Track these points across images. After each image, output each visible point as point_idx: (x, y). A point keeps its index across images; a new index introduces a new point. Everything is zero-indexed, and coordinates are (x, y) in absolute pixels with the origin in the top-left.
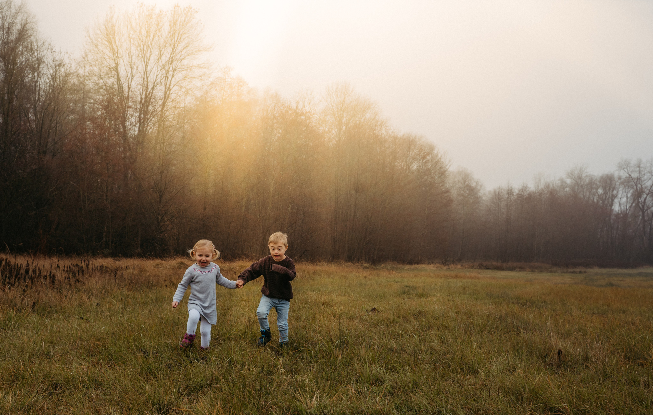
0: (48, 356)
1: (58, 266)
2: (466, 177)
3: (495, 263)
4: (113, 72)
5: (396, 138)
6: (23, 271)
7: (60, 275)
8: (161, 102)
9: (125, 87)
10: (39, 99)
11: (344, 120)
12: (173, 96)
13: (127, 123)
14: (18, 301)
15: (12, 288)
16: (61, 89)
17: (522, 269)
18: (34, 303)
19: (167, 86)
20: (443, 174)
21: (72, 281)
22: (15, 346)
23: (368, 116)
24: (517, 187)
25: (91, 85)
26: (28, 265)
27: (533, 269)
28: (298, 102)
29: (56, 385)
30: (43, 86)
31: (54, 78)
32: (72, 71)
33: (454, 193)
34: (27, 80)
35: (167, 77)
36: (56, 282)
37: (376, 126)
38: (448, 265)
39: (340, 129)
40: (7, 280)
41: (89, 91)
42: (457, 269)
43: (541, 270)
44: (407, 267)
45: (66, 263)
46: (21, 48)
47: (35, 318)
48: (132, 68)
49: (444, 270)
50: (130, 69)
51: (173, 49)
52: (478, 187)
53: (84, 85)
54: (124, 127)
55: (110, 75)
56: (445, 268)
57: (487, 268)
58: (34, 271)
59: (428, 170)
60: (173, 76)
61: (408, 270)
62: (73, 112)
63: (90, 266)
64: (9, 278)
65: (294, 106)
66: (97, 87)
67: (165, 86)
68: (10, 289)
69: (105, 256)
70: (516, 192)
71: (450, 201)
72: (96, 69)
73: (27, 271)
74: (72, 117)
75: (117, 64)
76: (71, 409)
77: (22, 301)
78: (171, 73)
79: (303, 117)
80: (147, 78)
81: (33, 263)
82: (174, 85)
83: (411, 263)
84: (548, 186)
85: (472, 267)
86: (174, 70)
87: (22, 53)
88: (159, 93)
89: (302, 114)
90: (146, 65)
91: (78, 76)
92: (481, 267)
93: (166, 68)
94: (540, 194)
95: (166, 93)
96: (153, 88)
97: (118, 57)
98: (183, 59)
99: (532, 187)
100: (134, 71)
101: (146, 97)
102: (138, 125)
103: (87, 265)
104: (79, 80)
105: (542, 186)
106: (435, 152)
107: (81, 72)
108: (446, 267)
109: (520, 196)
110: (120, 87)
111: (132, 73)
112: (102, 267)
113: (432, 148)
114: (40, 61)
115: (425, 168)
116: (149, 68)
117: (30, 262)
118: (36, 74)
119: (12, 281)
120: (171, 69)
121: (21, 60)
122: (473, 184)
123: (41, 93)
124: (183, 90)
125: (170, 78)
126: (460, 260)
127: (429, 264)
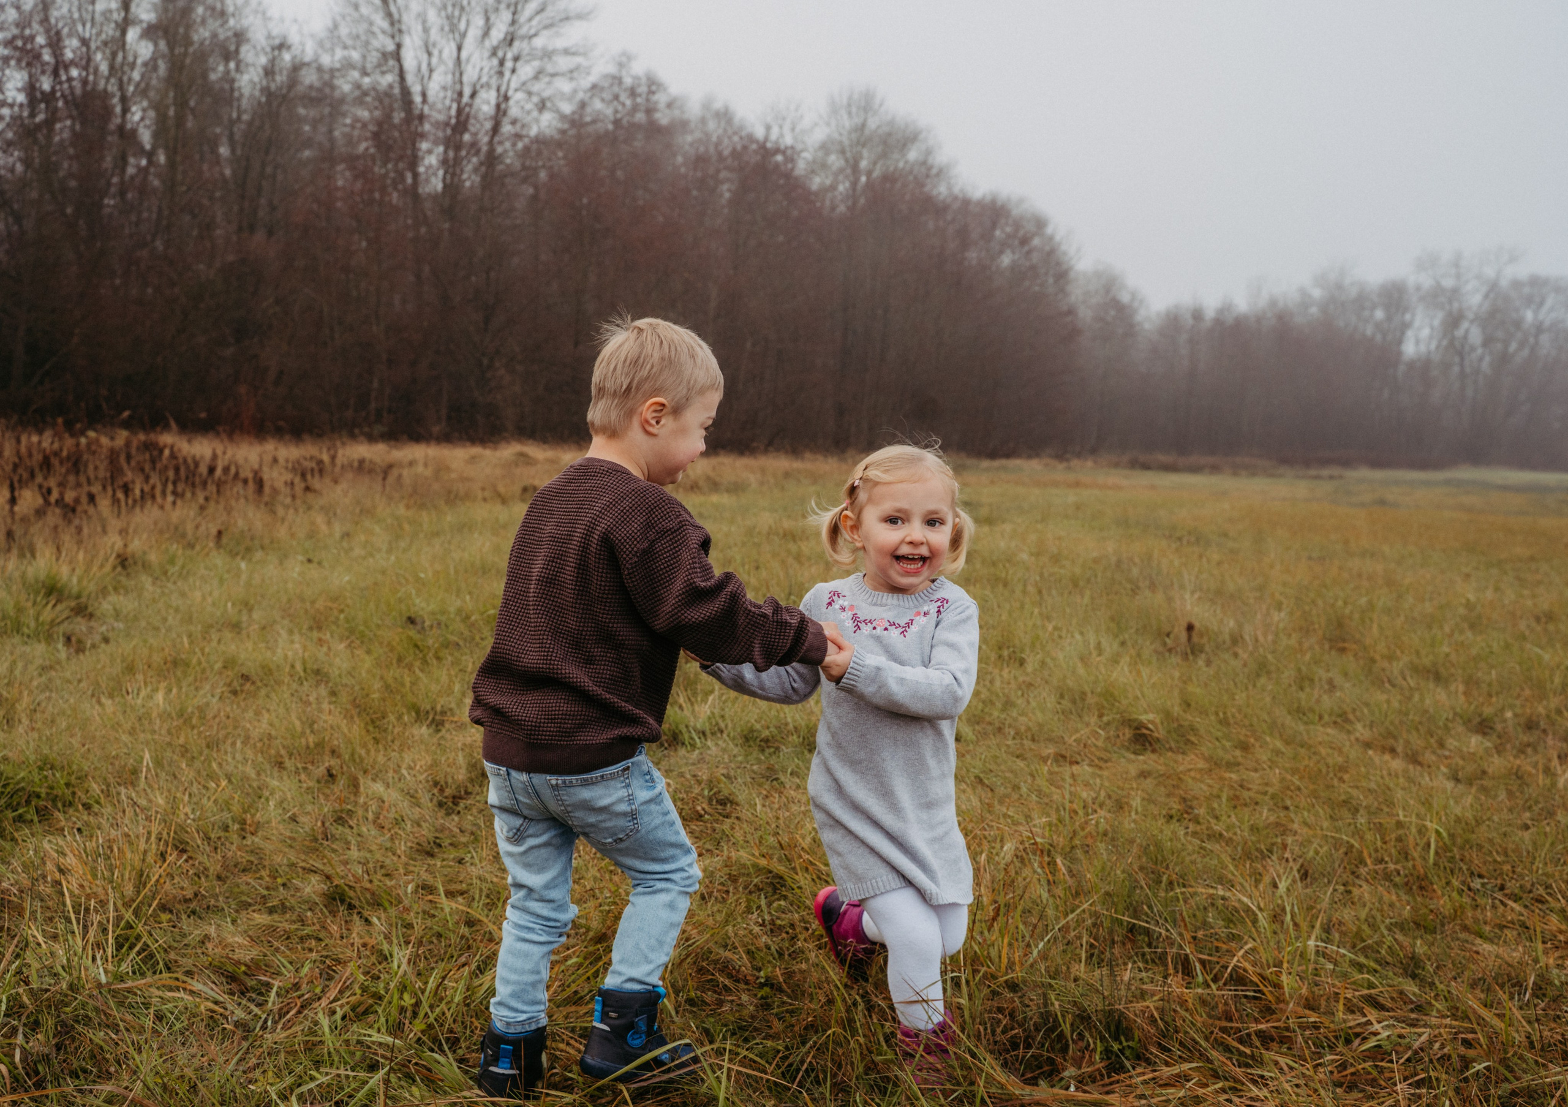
0: (236, 627)
1: (275, 460)
2: (1109, 284)
3: (1162, 458)
4: (391, 62)
5: (966, 202)
6: (203, 469)
7: (276, 477)
8: (488, 125)
9: (416, 89)
10: (239, 118)
11: (864, 164)
12: (514, 111)
13: (421, 169)
14: (189, 527)
15: (179, 502)
16: (284, 97)
17: (1215, 469)
18: (220, 533)
19: (503, 89)
20: (1062, 275)
21: (299, 485)
22: (177, 610)
23: (913, 155)
24: (1211, 304)
25: (346, 88)
26: (215, 457)
27: (1236, 470)
28: (768, 128)
29: (245, 678)
30: (246, 91)
31: (269, 72)
32: (307, 59)
33: (1085, 314)
34: (213, 77)
35: (501, 74)
36: (267, 490)
37: (928, 176)
38: (1067, 460)
39: (854, 184)
40: (170, 487)
41: (342, 100)
42: (1085, 470)
43: (1253, 471)
44: (986, 463)
45: (289, 452)
46: (200, 10)
47: (219, 559)
48: (430, 54)
49: (1059, 472)
50: (425, 56)
51: (514, 14)
52: (1136, 304)
53: (333, 88)
54: (416, 175)
55: (384, 68)
56: (1061, 466)
57: (1146, 467)
58: (226, 470)
59: (1033, 268)
60: (513, 71)
61: (987, 470)
62: (308, 143)
63: (340, 460)
64: (174, 483)
65: (759, 133)
66: (357, 93)
67: (498, 90)
68: (174, 503)
69: (371, 439)
70: (1210, 313)
71: (1074, 333)
72: (355, 55)
73: (212, 470)
74: (307, 153)
75: (399, 46)
76: (266, 716)
77: (197, 527)
78: (509, 64)
79: (779, 158)
80: (461, 74)
81: (224, 453)
82: (516, 90)
83: (993, 455)
84: (1273, 303)
85: (1117, 465)
86: (516, 59)
87: (203, 22)
88: (486, 103)
89: (777, 151)
90: (459, 48)
91: (320, 69)
92: (1136, 464)
93: (500, 54)
94: (1259, 320)
95: (498, 106)
96: (473, 95)
97: (400, 31)
98: (535, 35)
99: (1242, 304)
100: (434, 60)
101: (460, 111)
102: (441, 173)
103: (333, 458)
104: (321, 78)
105: (1262, 302)
106: (1049, 230)
107: (326, 60)
108: (1065, 465)
109: (1218, 322)
110: (406, 92)
111: (429, 64)
112: (362, 462)
113: (1040, 223)
114: (240, 37)
115: (1028, 264)
116: (464, 54)
117: (219, 452)
118: (232, 65)
119: (180, 487)
120: (509, 55)
121: (202, 34)
122: (1125, 298)
123: (244, 102)
124: (535, 99)
125: (507, 74)
126: (1094, 451)
127: (1030, 457)
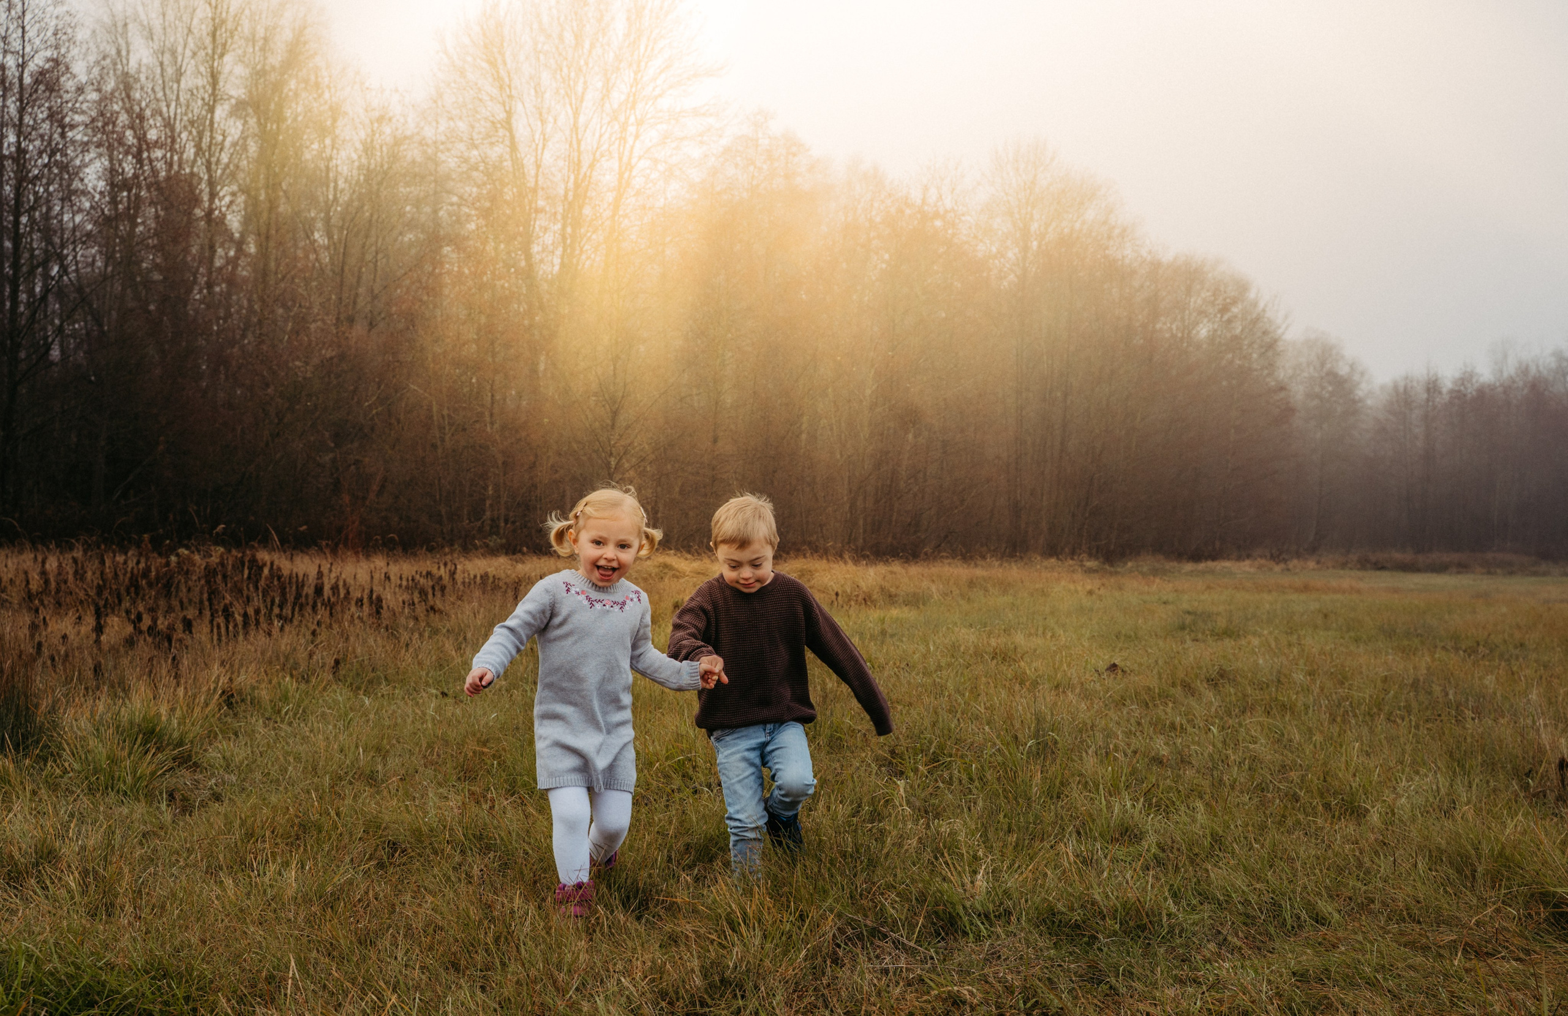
0: (371, 779)
1: (387, 577)
2: (1326, 353)
3: (1398, 556)
4: (501, 132)
5: (1156, 265)
6: (309, 590)
7: (392, 598)
8: (610, 197)
9: (529, 162)
10: (335, 199)
11: (1034, 227)
12: (638, 182)
13: (535, 248)
14: (302, 655)
15: (287, 628)
16: (385, 173)
17: (1462, 568)
18: (337, 662)
19: (625, 159)
20: (1270, 346)
21: (420, 609)
22: (298, 759)
23: (1090, 215)
24: (1448, 374)
25: (452, 163)
26: (320, 574)
27: (1490, 569)
28: (926, 189)
29: (394, 846)
30: (344, 170)
31: (368, 149)
32: (408, 133)
33: (1298, 392)
34: (307, 156)
35: (623, 139)
36: (385, 613)
37: (1109, 238)
38: (1285, 561)
39: (1025, 249)
40: (276, 610)
41: (448, 177)
42: (1306, 570)
43: (1510, 569)
44: (1189, 567)
45: (405, 568)
46: (293, 84)
47: (340, 695)
48: (543, 122)
49: (1276, 574)
50: (539, 123)
51: (636, 73)
52: (1356, 377)
53: (437, 164)
54: (528, 256)
55: (493, 140)
56: (1277, 568)
57: (1380, 567)
58: (335, 588)
59: (1235, 338)
60: (637, 137)
61: (1191, 573)
62: (411, 225)
63: (459, 577)
64: (281, 607)
65: (916, 196)
66: (464, 167)
67: (620, 159)
68: (282, 629)
69: (492, 552)
70: (1447, 385)
71: (1289, 411)
72: (462, 126)
73: (319, 590)
74: (409, 237)
75: (509, 113)
76: (429, 898)
77: (311, 656)
78: (632, 129)
79: (938, 223)
80: (579, 142)
81: (330, 571)
82: (640, 158)
83: (1196, 557)
84: (1525, 371)
85: (1343, 566)
86: (639, 123)
87: (296, 95)
88: (606, 175)
89: (936, 215)
90: (576, 113)
91: (422, 143)
92: (1365, 564)
93: (622, 118)
94: (1507, 389)
95: (621, 175)
96: (592, 166)
97: (510, 97)
98: (660, 96)
99: (1486, 374)
100: (549, 127)
101: (577, 186)
102: (559, 252)
103: (453, 574)
104: (425, 152)
105: (1510, 369)
106: (1252, 295)
107: (429, 133)
108: (1282, 566)
109: (1458, 395)
110: (518, 165)
111: (543, 133)
112: (485, 577)
113: (1243, 287)
114: (336, 112)
115: (1229, 335)
116: (582, 119)
117: (325, 569)
118: (328, 141)
119: (288, 611)
120: (632, 119)
121: (294, 111)
122: (1343, 370)
123: (341, 184)
124: (661, 167)
125: (630, 140)
126: (1313, 550)
127: (1239, 559)
